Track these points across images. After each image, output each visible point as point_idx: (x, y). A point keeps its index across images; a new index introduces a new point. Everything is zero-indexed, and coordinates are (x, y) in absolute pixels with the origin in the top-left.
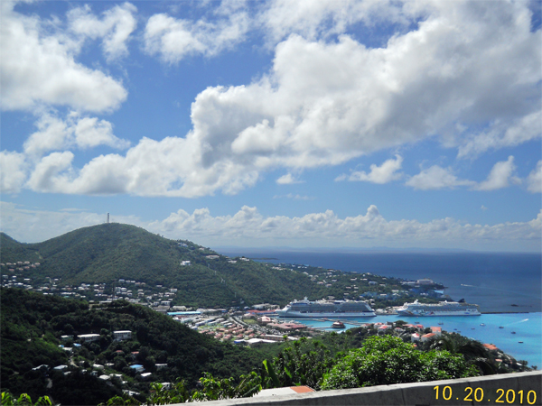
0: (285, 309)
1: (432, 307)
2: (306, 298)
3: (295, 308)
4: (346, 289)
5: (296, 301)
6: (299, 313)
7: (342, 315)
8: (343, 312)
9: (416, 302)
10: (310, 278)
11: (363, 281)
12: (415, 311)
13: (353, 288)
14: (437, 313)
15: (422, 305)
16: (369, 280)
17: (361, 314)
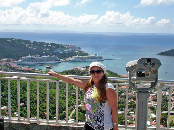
0: (20, 61)
1: (84, 58)
2: (29, 55)
3: (24, 60)
4: (44, 50)
5: (25, 57)
6: (26, 62)
7: (46, 62)
8: (47, 61)
9: (78, 56)
10: (25, 45)
11: (49, 46)
12: (77, 60)
13: (46, 50)
14: (86, 60)
15: (80, 57)
16: (52, 46)
17: (55, 62)
